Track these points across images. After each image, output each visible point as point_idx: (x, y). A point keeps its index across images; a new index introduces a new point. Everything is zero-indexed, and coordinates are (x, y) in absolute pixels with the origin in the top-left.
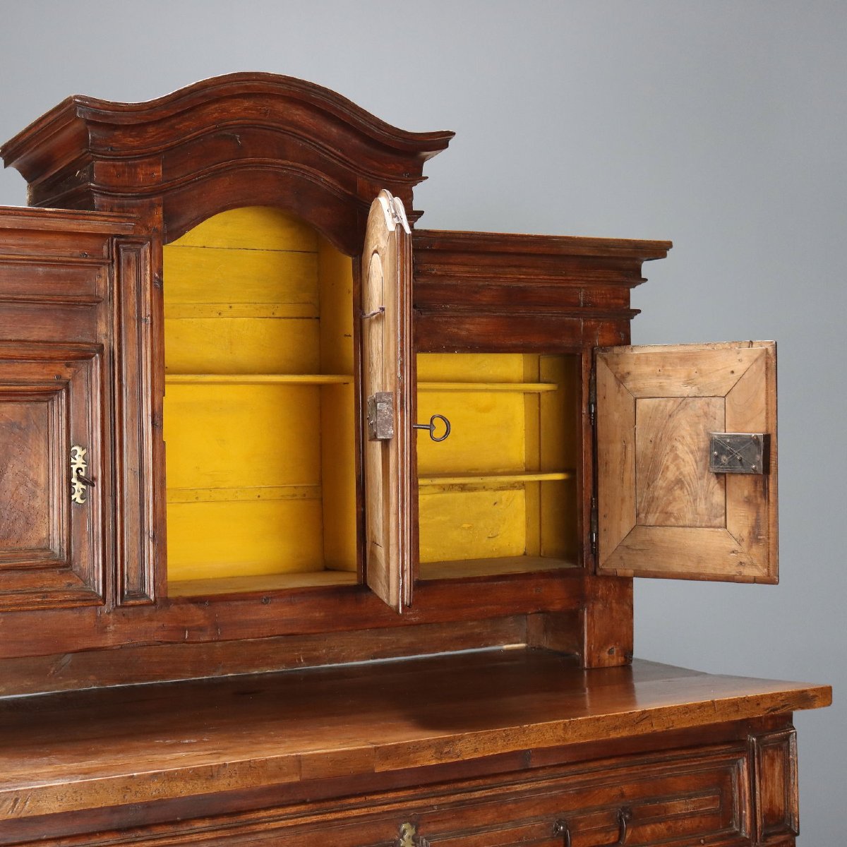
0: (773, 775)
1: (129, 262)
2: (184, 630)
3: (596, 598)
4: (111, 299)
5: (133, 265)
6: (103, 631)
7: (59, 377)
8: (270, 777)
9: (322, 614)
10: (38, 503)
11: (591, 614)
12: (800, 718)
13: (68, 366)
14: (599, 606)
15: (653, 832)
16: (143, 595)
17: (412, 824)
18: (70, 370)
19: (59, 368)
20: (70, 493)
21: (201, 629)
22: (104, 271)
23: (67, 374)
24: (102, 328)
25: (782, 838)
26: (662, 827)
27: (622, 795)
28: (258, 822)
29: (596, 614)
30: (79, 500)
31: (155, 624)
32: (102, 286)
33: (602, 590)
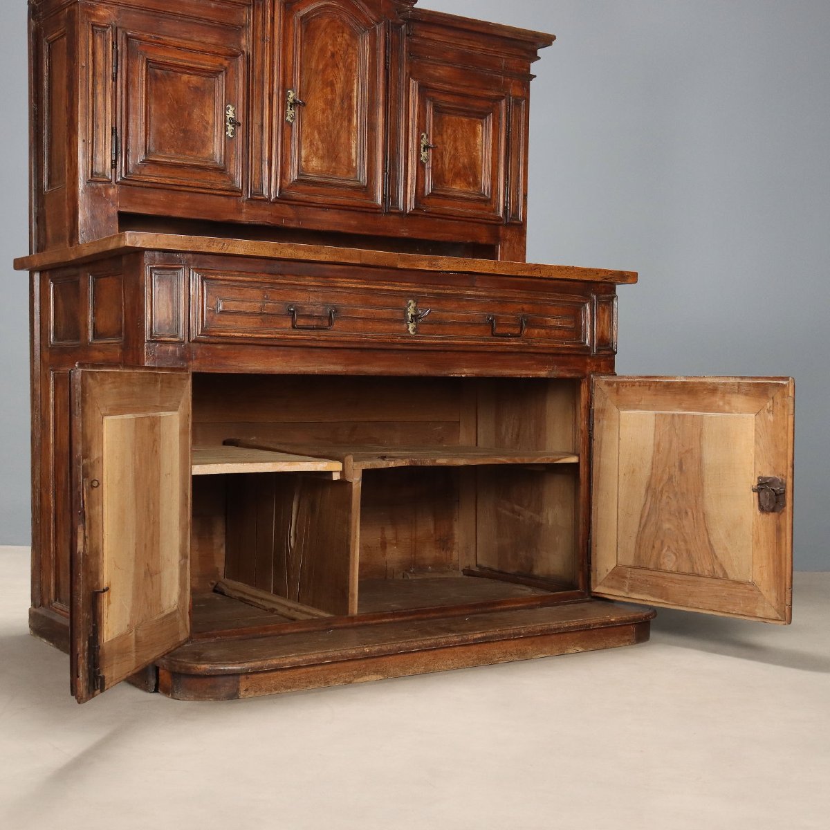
0: (604, 319)
1: (258, 7)
2: (281, 218)
3: (505, 240)
4: (249, 25)
5: (261, 9)
6: (240, 211)
7: (221, 65)
8: (346, 258)
9: (356, 222)
10: (208, 134)
11: (502, 248)
12: (620, 289)
13: (226, 59)
14: (507, 245)
15: (538, 333)
16: (262, 195)
17: (414, 301)
18: (227, 62)
19: (221, 60)
20: (226, 131)
21: (291, 220)
22: (246, 10)
23: (226, 63)
24: (243, 42)
25: (608, 353)
26: (543, 331)
27: (523, 310)
28: (337, 282)
29: (505, 248)
30: (230, 135)
31: (267, 213)
32: (244, 18)
33: (509, 235)
